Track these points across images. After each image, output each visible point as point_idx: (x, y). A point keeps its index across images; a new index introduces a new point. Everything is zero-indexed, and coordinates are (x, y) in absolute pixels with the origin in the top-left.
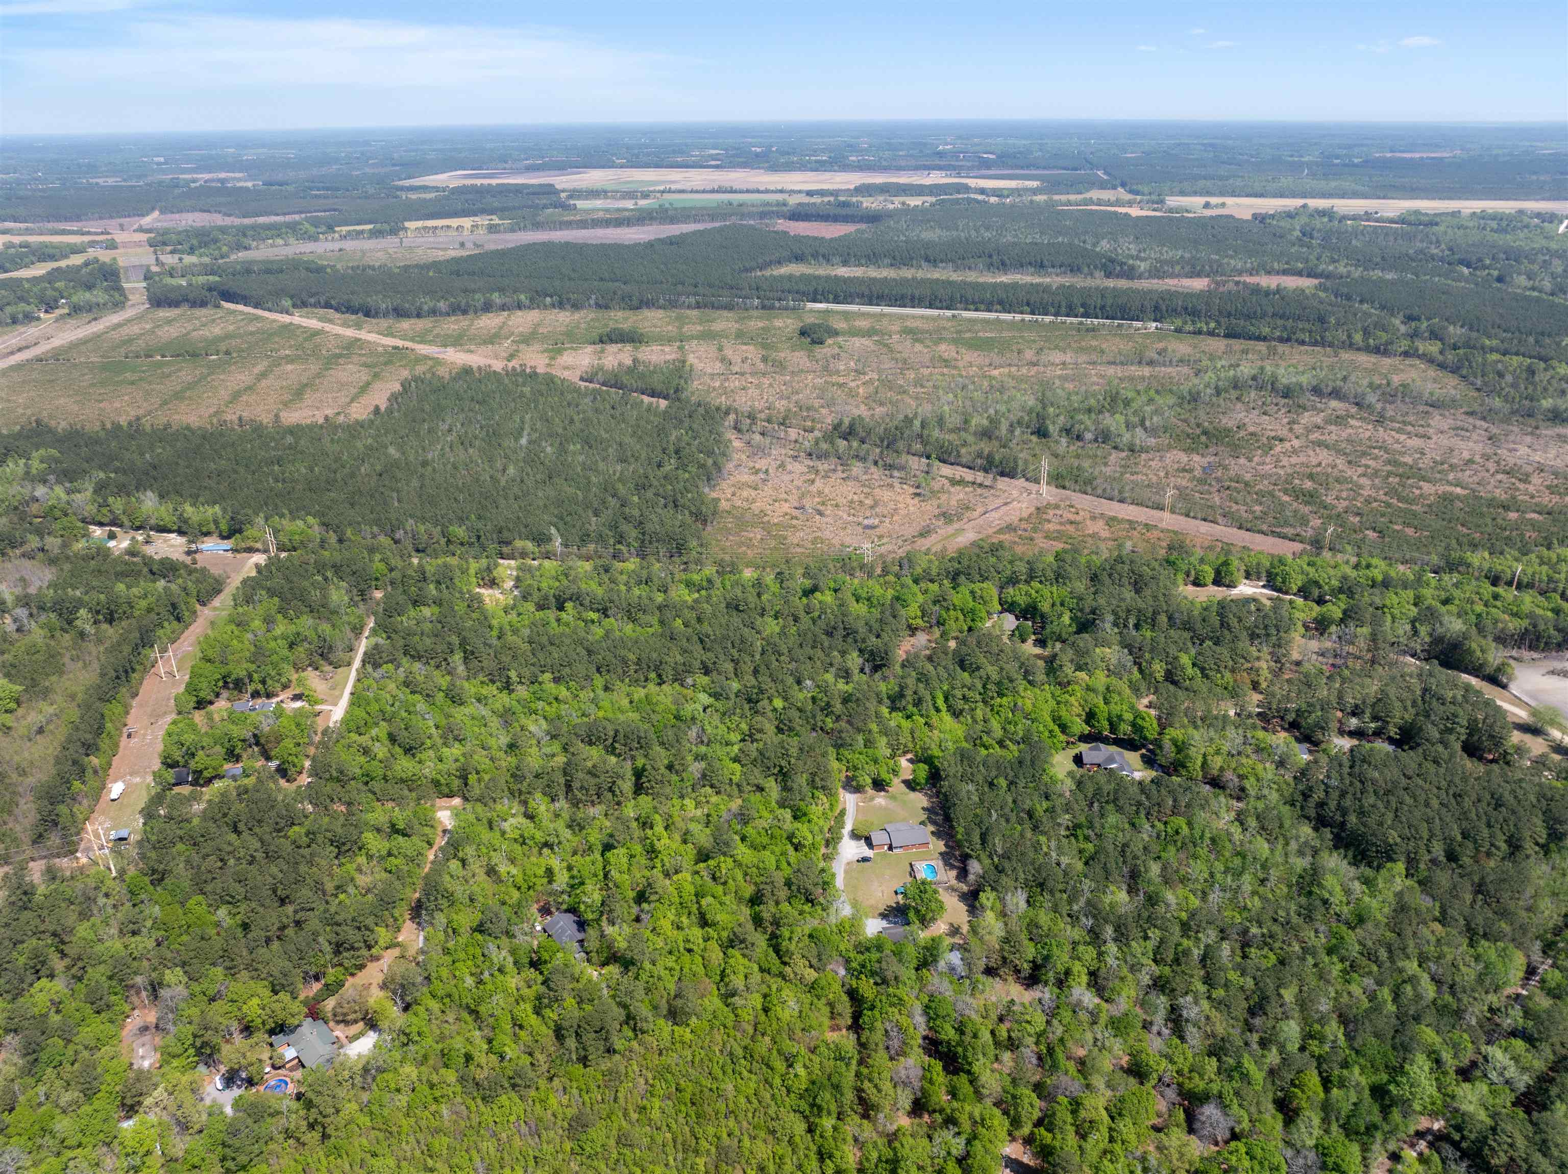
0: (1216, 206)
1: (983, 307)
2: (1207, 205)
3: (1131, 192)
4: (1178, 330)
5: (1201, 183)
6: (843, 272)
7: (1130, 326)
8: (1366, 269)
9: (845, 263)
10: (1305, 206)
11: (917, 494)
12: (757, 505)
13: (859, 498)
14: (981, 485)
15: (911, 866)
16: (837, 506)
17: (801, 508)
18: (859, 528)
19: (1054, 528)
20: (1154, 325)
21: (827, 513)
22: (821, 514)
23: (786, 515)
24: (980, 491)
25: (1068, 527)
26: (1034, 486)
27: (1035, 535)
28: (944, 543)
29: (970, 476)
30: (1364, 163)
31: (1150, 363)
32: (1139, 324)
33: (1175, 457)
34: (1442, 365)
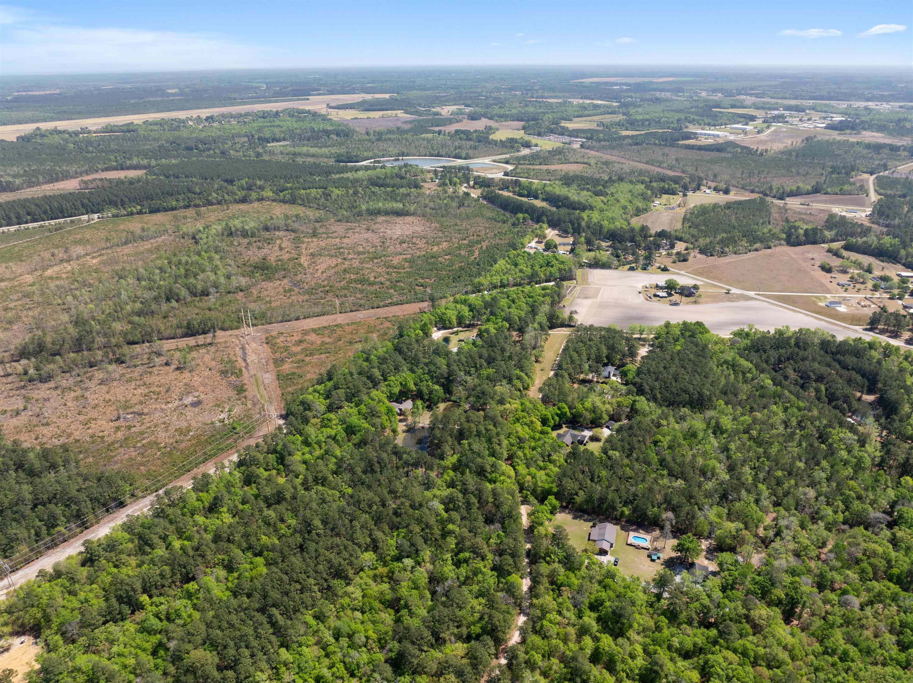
4: (116, 216)
7: (80, 220)
8: (155, 160)
10: (38, 128)
11: (178, 369)
12: (77, 435)
13: (143, 390)
14: (205, 345)
15: (630, 545)
16: (141, 403)
17: (118, 418)
18: (189, 408)
19: (299, 349)
20: (96, 216)
21: (146, 411)
22: (142, 414)
23: (118, 428)
24: (212, 349)
25: (304, 345)
26: (236, 332)
27: (299, 357)
28: (262, 387)
29: (191, 341)
30: (16, 100)
31: (142, 238)
32: (85, 217)
33: (269, 285)
34: (284, 202)
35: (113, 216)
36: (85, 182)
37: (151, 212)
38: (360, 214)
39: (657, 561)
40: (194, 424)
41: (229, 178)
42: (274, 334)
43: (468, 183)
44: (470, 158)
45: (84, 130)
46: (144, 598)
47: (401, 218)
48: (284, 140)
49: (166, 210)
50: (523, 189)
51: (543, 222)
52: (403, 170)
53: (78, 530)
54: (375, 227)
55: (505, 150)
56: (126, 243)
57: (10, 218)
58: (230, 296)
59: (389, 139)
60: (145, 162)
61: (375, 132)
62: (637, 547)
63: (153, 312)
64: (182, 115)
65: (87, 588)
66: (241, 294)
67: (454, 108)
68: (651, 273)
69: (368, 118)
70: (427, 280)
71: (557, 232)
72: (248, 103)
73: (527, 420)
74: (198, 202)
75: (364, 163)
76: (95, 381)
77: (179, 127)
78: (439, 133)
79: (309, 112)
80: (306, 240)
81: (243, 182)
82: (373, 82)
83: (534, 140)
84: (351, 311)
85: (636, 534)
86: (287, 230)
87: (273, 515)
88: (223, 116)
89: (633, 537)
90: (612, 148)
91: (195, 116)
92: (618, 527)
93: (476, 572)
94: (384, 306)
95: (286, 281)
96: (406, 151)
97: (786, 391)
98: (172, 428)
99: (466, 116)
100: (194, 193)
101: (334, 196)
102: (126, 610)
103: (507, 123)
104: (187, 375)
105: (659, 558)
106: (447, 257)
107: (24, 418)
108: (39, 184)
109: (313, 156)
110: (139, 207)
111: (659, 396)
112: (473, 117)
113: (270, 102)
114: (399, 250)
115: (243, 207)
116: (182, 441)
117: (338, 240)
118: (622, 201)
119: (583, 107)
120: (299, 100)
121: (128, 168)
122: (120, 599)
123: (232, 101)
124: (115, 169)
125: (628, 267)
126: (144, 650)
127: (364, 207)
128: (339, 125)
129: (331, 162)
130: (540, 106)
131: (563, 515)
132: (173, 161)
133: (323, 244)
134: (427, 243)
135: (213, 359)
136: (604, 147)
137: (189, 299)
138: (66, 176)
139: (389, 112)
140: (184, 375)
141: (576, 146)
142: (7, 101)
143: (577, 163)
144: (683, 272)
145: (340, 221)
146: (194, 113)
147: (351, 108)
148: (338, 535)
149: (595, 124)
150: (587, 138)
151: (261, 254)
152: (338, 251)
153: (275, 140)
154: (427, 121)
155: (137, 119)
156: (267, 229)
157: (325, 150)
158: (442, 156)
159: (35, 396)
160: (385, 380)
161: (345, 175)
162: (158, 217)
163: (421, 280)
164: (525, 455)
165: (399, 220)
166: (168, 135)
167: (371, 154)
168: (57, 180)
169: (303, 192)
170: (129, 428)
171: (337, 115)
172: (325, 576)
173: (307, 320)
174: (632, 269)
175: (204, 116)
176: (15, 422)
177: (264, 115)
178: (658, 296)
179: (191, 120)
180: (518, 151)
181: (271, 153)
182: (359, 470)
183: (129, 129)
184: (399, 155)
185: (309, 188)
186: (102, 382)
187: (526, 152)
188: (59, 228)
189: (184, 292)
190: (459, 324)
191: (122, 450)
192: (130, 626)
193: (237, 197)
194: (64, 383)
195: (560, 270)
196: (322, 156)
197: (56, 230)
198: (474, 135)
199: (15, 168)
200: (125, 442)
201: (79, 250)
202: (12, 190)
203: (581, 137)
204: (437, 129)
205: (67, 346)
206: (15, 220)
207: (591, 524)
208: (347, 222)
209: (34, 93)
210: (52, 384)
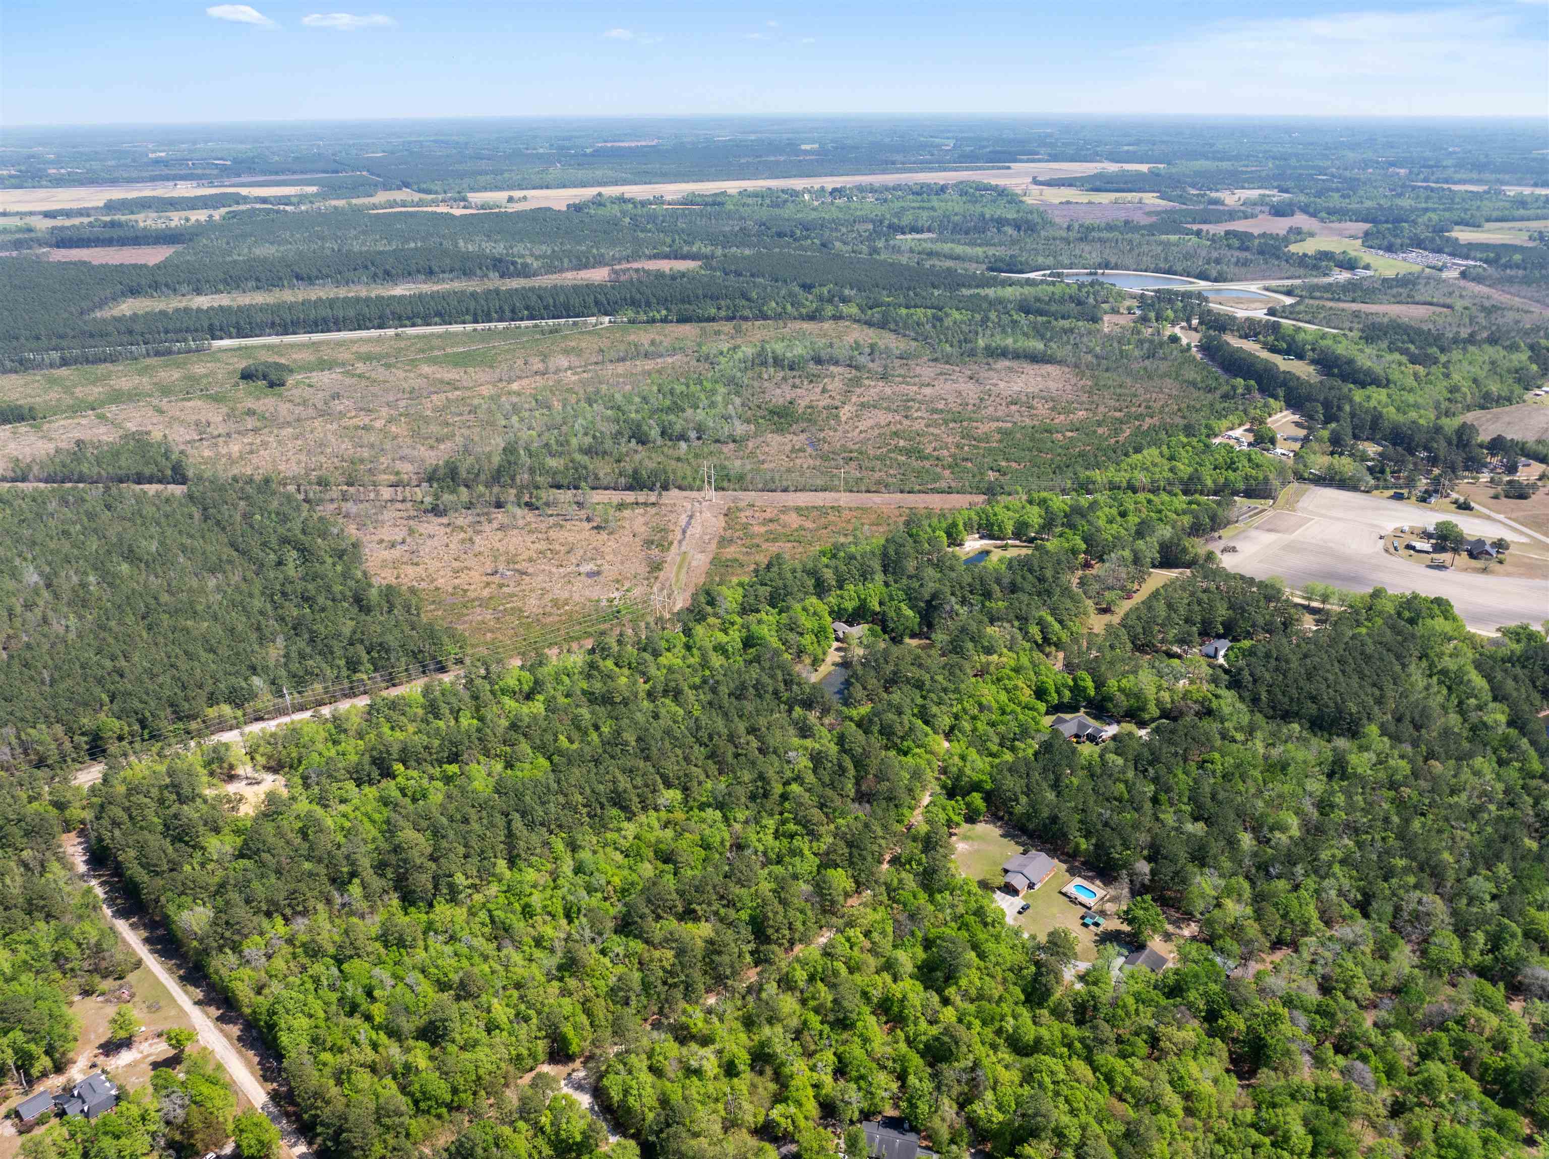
0: (519, 200)
1: (419, 321)
2: (510, 199)
3: (420, 191)
4: (632, 322)
5: (482, 179)
6: (203, 302)
7: (585, 323)
8: (724, 247)
9: (198, 292)
10: (600, 194)
11: (597, 528)
12: (440, 582)
13: (542, 546)
14: (645, 504)
15: (1065, 894)
16: (530, 560)
17: (495, 573)
18: (583, 578)
19: (763, 529)
20: (607, 319)
21: (530, 570)
22: (525, 573)
23: (488, 584)
24: (652, 511)
25: (772, 526)
26: (694, 494)
27: (756, 541)
28: (684, 570)
29: (630, 497)
30: (597, 153)
31: (646, 355)
32: (593, 320)
33: (775, 439)
34: (869, 324)
35: (630, 322)
36: (616, 272)
37: (678, 321)
38: (972, 353)
39: (1092, 928)
40: (576, 597)
41: (808, 282)
42: (742, 504)
43: (1188, 321)
44: (1225, 280)
45: (659, 200)
46: (399, 767)
47: (1036, 367)
48: (929, 230)
49: (700, 320)
50: (1283, 339)
51: (1276, 398)
52: (1085, 290)
53: (384, 685)
54: (983, 374)
55: (1302, 271)
56: (623, 360)
57: (503, 312)
58: (714, 447)
59: (1100, 240)
60: (707, 250)
61: (1081, 226)
62: (1073, 901)
63: (605, 453)
64: (798, 184)
65: (352, 741)
66: (732, 446)
67: (1254, 194)
68: (1431, 509)
69: (1090, 203)
70: (1014, 464)
71: (1296, 418)
72: (910, 171)
73: (1010, 684)
74: (747, 312)
75: (1032, 275)
76: (495, 525)
77: (786, 201)
78: (1198, 233)
79: (995, 188)
80: (867, 382)
81: (825, 290)
82: (1137, 143)
83: (1368, 256)
84: (868, 491)
85: (1085, 883)
86: (849, 366)
87: (588, 716)
88: (860, 189)
89: (1075, 886)
90: (1526, 281)
91: (817, 187)
92: (1064, 866)
93: (795, 853)
94: (920, 492)
95: (803, 437)
96: (1113, 261)
97: (1525, 740)
98: (549, 597)
99: (1267, 209)
100: (749, 300)
101: (948, 322)
102: (375, 774)
103: (1343, 225)
104: (604, 535)
105: (1097, 924)
106: (1069, 434)
107: (396, 553)
108: (562, 270)
109: (957, 258)
110: (664, 312)
111: (1264, 696)
112: (1279, 211)
113: (945, 170)
114: (1000, 414)
115: (807, 326)
116: (550, 614)
117: (915, 388)
118: (1456, 377)
119: (1522, 203)
120: (993, 168)
121: (684, 257)
122: (374, 761)
123: (887, 166)
124: (667, 257)
125: (1391, 492)
126: (373, 822)
127: (981, 343)
128: (1031, 212)
129: (979, 270)
130: (1428, 198)
131: (990, 827)
132: (747, 252)
133: (888, 391)
134: (1053, 409)
135: (646, 524)
136: (1511, 280)
137: (659, 441)
138: (599, 262)
139: (1129, 196)
140: (599, 537)
141: (1451, 274)
142: (585, 155)
143: (1431, 304)
144: (1501, 517)
145: (935, 360)
146: (816, 183)
147: (1070, 185)
148: (647, 758)
149: (1525, 236)
150: (1486, 261)
151: (789, 394)
152: (905, 406)
153: (914, 229)
154: (1188, 213)
155: (732, 187)
156: (818, 361)
157: (979, 251)
158: (1175, 274)
159: (422, 530)
160: (841, 588)
161: (982, 292)
162: (687, 329)
163: (1004, 464)
164: (974, 730)
165: (1031, 369)
166: (764, 213)
167: (1050, 261)
168: (586, 267)
169: (904, 311)
170: (501, 586)
171: (1035, 197)
172: (604, 800)
173: (799, 494)
174: (1398, 497)
175: (829, 187)
176: (386, 554)
177: (921, 191)
178: (1413, 548)
179: (809, 192)
180: (1325, 275)
181: (896, 250)
182: (724, 690)
183: (717, 201)
184: (1100, 266)
185: (915, 307)
186: (502, 528)
187: (1343, 276)
188: (554, 331)
189: (655, 433)
190: (1017, 535)
191: (478, 610)
192: (371, 792)
193: (804, 311)
194: (460, 521)
195: (1247, 478)
196: (971, 260)
197: (551, 332)
198: (1257, 242)
199: (544, 247)
200: (484, 603)
201: (563, 362)
202: (527, 276)
203: (1475, 259)
204: (1195, 227)
205: (482, 477)
206: (508, 314)
207: (1021, 849)
208: (947, 363)
209: (626, 144)
210: (445, 520)
